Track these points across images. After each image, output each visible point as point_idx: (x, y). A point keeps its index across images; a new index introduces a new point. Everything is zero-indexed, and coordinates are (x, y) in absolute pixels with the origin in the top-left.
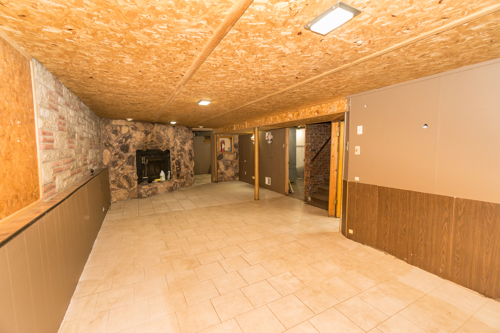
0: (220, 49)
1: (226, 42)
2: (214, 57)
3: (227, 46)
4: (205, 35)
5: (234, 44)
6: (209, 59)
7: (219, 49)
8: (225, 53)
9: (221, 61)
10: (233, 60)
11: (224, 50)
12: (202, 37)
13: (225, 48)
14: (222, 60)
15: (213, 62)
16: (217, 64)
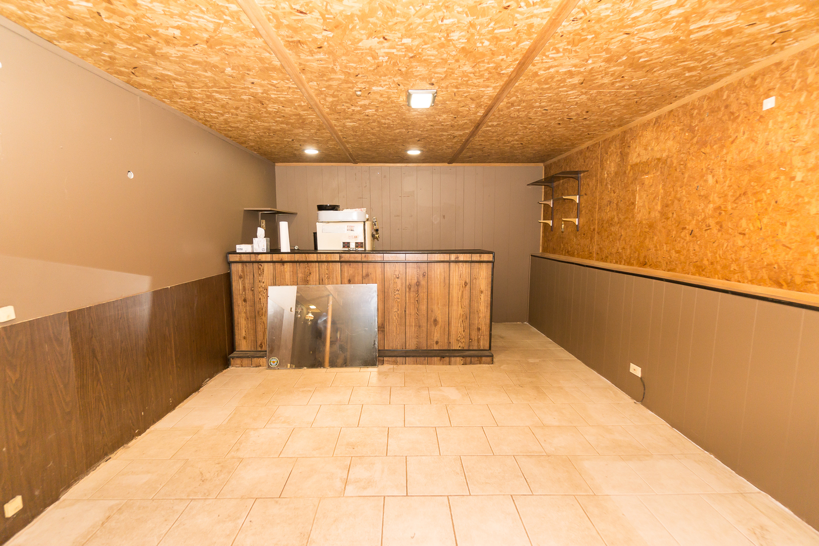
0: (521, 44)
1: (514, 58)
2: (531, 26)
3: (511, 52)
4: (542, 60)
5: (501, 57)
6: (542, 18)
7: (523, 45)
8: (511, 40)
9: (517, 20)
10: (494, 29)
11: (514, 45)
12: (547, 56)
13: (514, 48)
14: (515, 23)
15: (535, 12)
16: (525, 8)
